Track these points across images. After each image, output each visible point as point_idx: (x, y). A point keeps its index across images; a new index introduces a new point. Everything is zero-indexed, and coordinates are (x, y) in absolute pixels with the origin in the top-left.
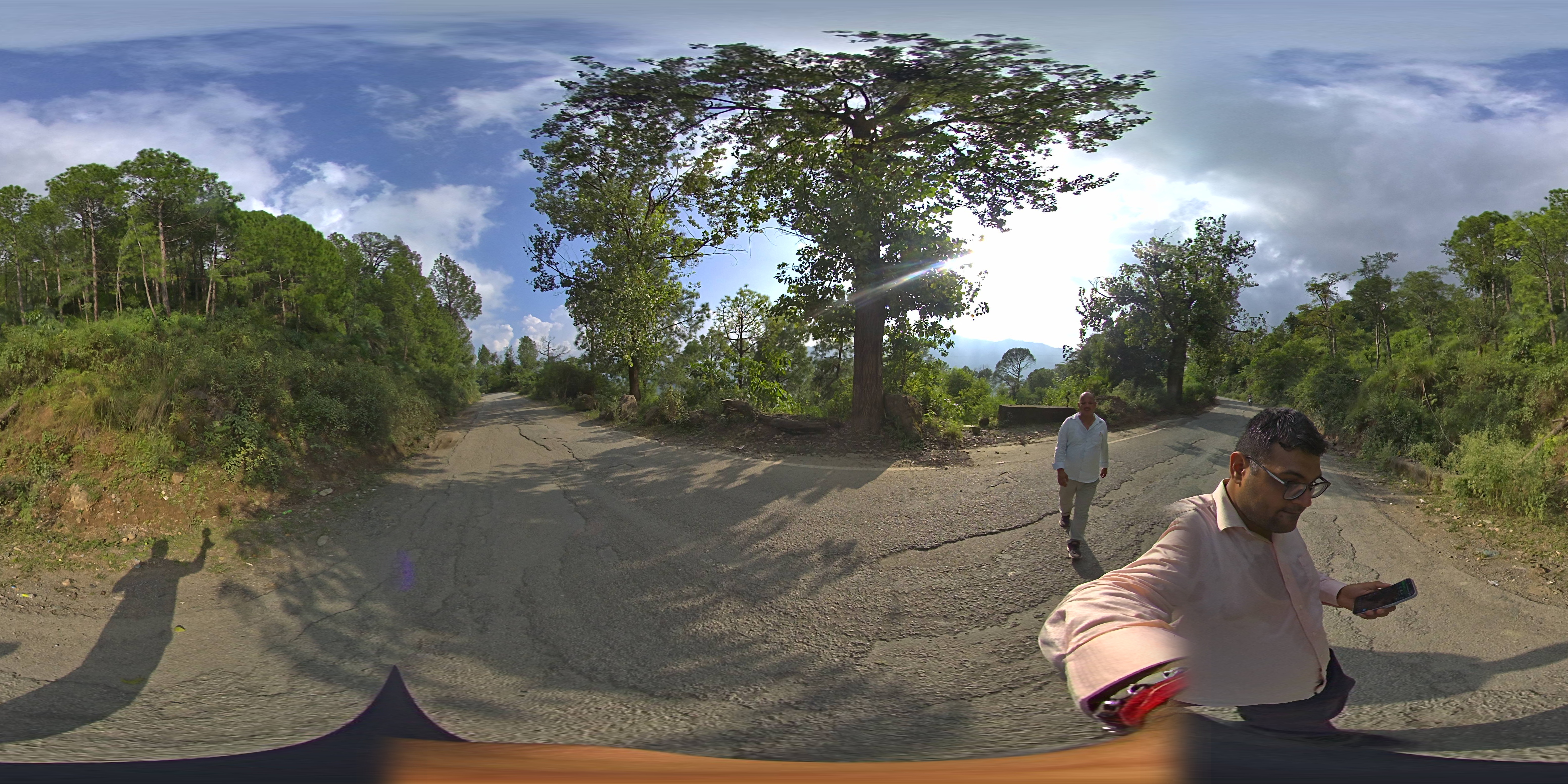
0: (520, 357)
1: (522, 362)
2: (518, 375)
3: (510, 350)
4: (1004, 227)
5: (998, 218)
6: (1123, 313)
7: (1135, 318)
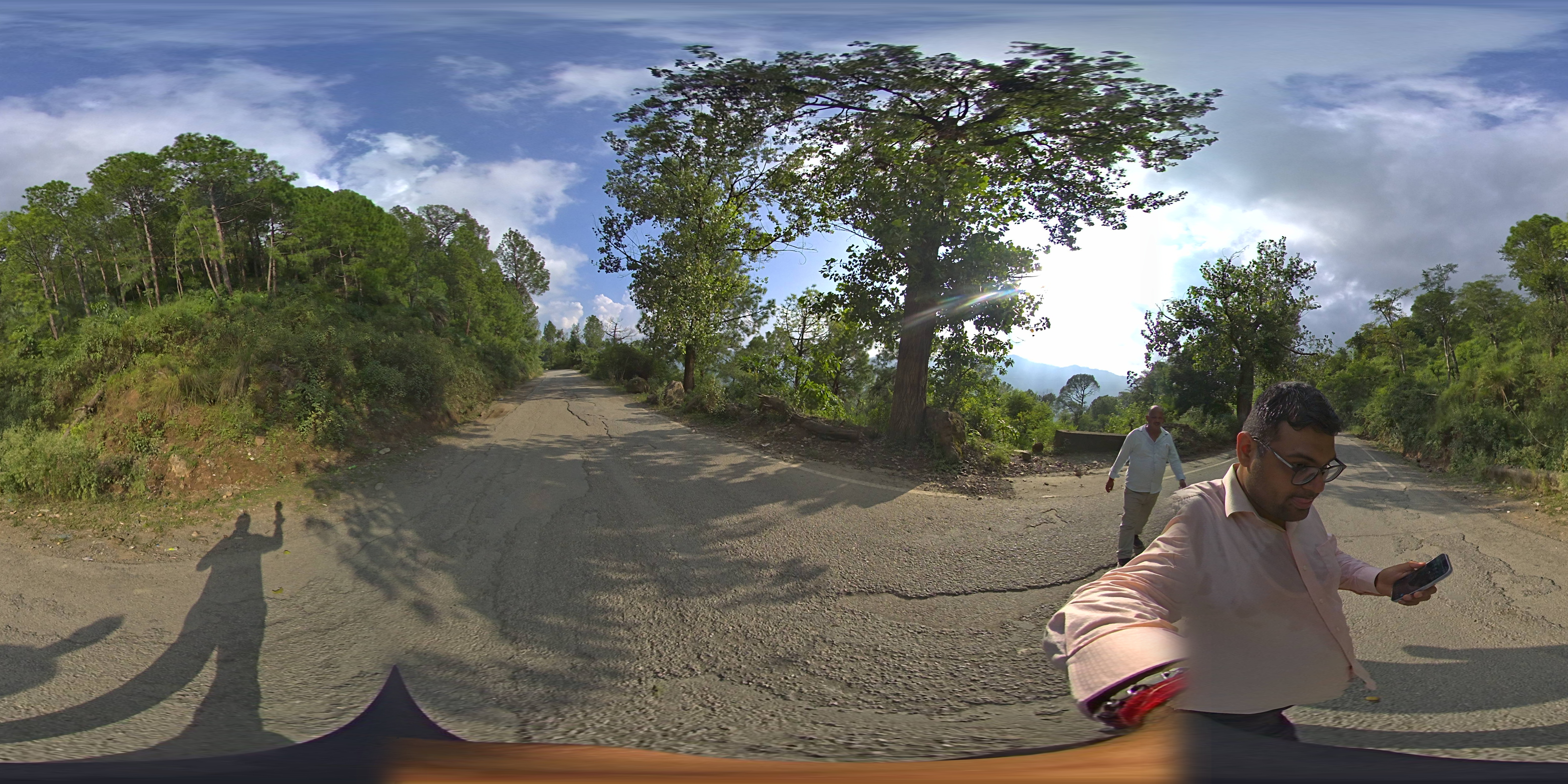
0: (586, 336)
1: (588, 341)
2: (582, 353)
3: (577, 328)
4: (1074, 245)
5: (1069, 235)
6: (1190, 338)
7: (1203, 343)
